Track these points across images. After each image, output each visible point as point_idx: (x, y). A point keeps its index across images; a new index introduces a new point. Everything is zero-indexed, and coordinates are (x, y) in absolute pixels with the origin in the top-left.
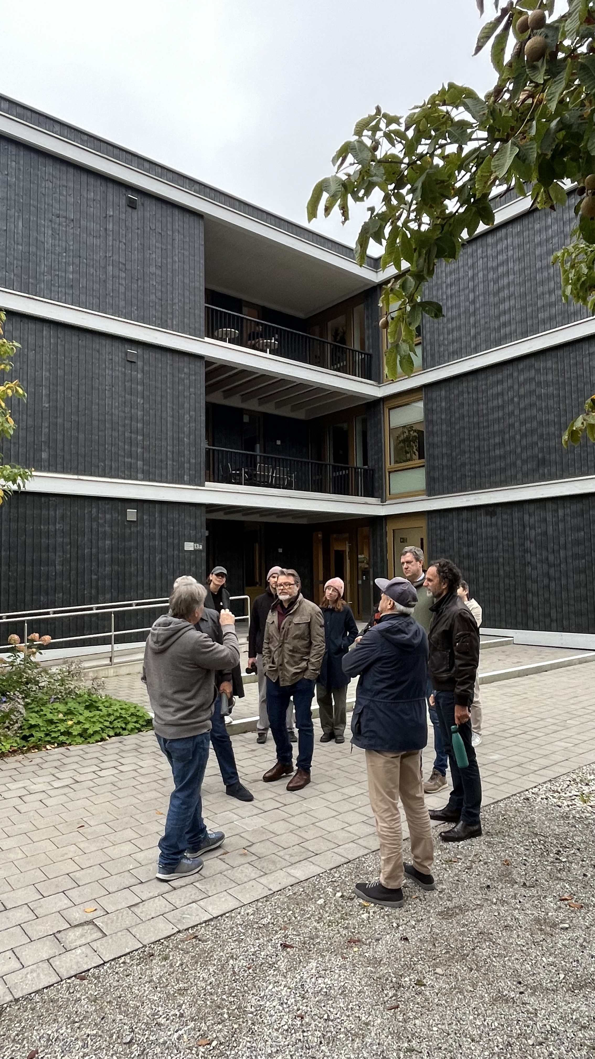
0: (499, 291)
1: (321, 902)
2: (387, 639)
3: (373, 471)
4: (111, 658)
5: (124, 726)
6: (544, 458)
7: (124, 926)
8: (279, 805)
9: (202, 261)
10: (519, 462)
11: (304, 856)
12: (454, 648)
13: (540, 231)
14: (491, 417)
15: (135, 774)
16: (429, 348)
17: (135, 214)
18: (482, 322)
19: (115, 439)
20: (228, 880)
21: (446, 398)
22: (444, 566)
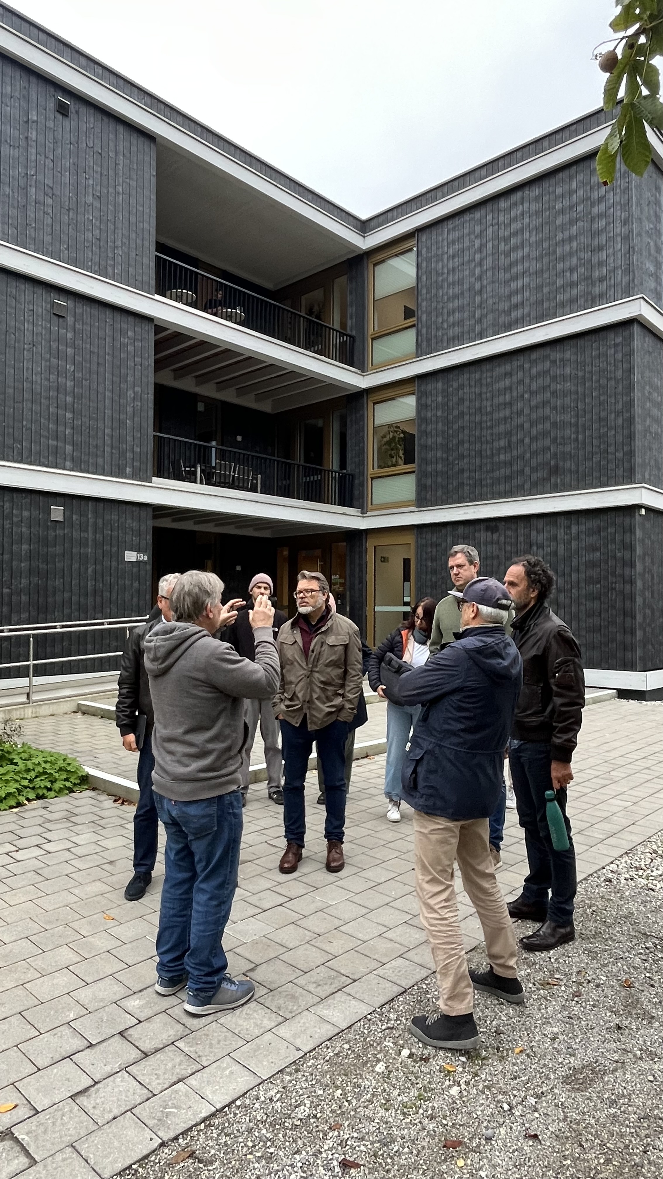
0: (511, 265)
1: (380, 1068)
2: (476, 663)
3: (353, 476)
4: (28, 694)
5: (49, 785)
6: (557, 466)
7: (67, 1139)
8: (282, 900)
9: (153, 197)
10: (527, 470)
11: (336, 985)
12: (552, 681)
13: (563, 196)
14: (496, 416)
15: (67, 855)
16: (424, 331)
17: (66, 123)
18: (490, 302)
19: (36, 413)
20: (229, 1034)
21: (443, 391)
22: (535, 565)
